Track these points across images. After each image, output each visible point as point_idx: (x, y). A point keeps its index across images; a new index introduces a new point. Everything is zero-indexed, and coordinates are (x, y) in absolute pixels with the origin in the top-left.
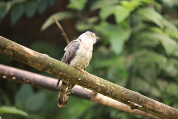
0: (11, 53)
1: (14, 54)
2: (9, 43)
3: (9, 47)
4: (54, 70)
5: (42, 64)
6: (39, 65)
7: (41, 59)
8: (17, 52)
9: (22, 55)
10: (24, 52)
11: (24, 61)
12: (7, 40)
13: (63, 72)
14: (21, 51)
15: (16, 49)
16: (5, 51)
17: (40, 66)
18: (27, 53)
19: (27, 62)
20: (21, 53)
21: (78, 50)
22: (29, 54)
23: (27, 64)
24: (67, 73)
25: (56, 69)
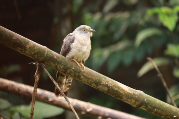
0: (106, 89)
1: (109, 90)
2: (103, 79)
3: (104, 82)
4: (149, 107)
5: (136, 100)
6: (133, 101)
7: (136, 95)
8: (112, 88)
9: (117, 91)
10: (119, 88)
11: (119, 97)
12: (102, 75)
13: (158, 109)
14: (116, 87)
15: (110, 85)
16: (100, 87)
17: (135, 103)
18: (122, 89)
19: (121, 98)
20: (116, 89)
21: (73, 44)
22: (124, 90)
23: (122, 100)
24: (162, 110)
25: (151, 106)
